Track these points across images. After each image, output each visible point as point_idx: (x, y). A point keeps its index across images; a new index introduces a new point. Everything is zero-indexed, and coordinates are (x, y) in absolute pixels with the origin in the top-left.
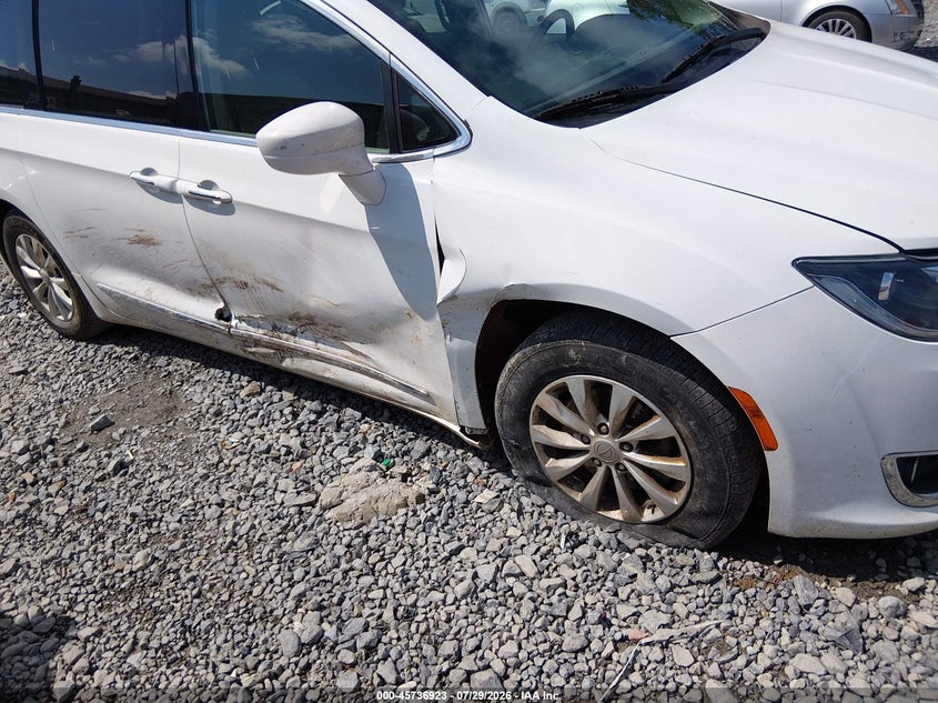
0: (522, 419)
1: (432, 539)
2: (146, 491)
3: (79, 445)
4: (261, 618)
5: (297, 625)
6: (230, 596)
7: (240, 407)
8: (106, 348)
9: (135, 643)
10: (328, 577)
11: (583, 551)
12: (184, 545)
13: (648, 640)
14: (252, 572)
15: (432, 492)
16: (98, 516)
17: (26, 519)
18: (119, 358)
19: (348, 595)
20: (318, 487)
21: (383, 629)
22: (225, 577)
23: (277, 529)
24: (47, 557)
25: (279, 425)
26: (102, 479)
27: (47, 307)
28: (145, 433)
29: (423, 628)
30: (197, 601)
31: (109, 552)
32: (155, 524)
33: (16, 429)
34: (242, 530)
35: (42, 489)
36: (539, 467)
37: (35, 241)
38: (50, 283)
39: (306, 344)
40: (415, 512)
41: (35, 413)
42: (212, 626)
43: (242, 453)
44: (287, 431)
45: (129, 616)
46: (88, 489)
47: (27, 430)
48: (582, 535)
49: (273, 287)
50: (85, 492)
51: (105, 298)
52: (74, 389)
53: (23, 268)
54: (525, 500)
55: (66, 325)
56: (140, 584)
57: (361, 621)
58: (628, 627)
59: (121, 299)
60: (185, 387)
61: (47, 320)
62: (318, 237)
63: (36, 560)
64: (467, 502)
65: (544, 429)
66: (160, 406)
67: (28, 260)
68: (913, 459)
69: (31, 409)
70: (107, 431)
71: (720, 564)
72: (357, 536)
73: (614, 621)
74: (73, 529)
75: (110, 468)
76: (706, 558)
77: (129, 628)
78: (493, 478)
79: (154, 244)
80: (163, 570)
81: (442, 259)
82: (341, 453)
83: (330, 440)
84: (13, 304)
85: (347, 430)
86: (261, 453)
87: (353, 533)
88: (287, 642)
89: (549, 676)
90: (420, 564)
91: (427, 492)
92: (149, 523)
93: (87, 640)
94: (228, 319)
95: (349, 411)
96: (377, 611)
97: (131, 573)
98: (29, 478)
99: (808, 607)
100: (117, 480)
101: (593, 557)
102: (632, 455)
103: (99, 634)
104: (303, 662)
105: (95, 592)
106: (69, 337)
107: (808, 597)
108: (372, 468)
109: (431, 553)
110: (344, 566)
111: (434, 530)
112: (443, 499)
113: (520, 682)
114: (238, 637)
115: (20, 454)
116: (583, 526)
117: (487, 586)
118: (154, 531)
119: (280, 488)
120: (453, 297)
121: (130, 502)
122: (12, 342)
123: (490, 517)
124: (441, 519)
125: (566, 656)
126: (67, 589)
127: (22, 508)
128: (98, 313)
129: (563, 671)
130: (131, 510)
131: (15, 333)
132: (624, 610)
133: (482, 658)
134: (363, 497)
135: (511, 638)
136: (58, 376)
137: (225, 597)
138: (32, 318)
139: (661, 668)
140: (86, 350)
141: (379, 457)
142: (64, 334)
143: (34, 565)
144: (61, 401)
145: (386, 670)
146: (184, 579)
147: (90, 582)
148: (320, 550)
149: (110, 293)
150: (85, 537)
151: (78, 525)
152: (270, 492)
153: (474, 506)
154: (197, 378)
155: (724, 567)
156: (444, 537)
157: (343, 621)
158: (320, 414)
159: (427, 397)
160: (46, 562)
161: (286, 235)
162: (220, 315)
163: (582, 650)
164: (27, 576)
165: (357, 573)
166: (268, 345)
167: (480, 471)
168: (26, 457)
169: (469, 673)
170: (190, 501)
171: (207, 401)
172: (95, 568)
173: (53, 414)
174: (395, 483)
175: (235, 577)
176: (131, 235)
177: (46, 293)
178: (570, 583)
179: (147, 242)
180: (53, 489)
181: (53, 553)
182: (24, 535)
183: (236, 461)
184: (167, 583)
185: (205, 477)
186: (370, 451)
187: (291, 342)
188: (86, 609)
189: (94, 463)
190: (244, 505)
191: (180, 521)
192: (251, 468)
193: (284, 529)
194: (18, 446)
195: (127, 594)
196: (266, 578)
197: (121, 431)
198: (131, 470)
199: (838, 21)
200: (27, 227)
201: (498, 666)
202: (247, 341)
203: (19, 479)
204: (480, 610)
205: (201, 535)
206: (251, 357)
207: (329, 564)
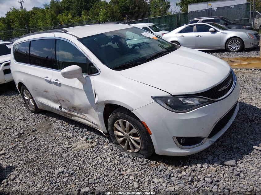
0: (112, 129)
1: (92, 155)
2: (39, 144)
3: (29, 134)
4: (54, 168)
5: (60, 169)
6: (49, 164)
7: (63, 128)
8: (40, 115)
9: (28, 171)
10: (69, 161)
11: (121, 158)
12: (43, 154)
13: (126, 174)
14: (55, 159)
15: (95, 146)
16: (28, 148)
17: (14, 148)
18: (42, 117)
19: (71, 164)
20: (73, 144)
21: (76, 171)
22: (49, 160)
23: (62, 152)
24: (16, 155)
25: (69, 131)
26: (32, 141)
27: (29, 106)
28: (42, 132)
29: (84, 171)
30: (42, 164)
31: (28, 154)
32: (39, 150)
33: (17, 131)
34: (55, 152)
35: (19, 143)
36: (117, 140)
37: (27, 91)
38: (30, 100)
39: (76, 114)
40: (90, 150)
41: (21, 128)
42: (44, 169)
43: (60, 137)
44: (71, 133)
45: (29, 167)
46: (28, 143)
47: (19, 131)
48: (122, 155)
49: (68, 101)
50: (27, 143)
51: (39, 104)
52: (31, 123)
53: (25, 97)
54: (114, 148)
55: (32, 110)
56: (33, 161)
57: (72, 169)
58: (124, 172)
59: (42, 104)
60: (53, 123)
61: (29, 109)
62: (75, 91)
63: (14, 156)
64: (102, 148)
65: (116, 132)
66: (47, 127)
67: (26, 95)
68: (181, 138)
69: (21, 127)
70: (35, 132)
71: (148, 161)
72: (77, 153)
73: (122, 171)
74: (23, 150)
75: (33, 139)
76: (145, 160)
77: (28, 169)
78: (110, 143)
79: (48, 92)
80: (38, 159)
81: (96, 95)
82: (80, 137)
83: (79, 135)
84: (23, 105)
85: (83, 133)
86: (64, 137)
87: (76, 153)
88: (57, 172)
89: (105, 180)
90: (88, 159)
91: (94, 146)
92: (38, 150)
93: (20, 170)
94: (61, 108)
95: (85, 129)
96: (76, 168)
97: (31, 159)
98: (17, 140)
99: (162, 170)
100: (34, 141)
101: (123, 159)
102: (131, 137)
103: (22, 169)
104: (58, 175)
105: (24, 162)
106: (33, 112)
107: (162, 168)
108: (85, 140)
109: (91, 157)
110: (73, 159)
111: (93, 153)
112: (97, 147)
113: (98, 181)
114: (48, 171)
115: (16, 136)
116: (123, 153)
117: (99, 164)
118: (38, 151)
119: (65, 144)
120: (97, 103)
121: (35, 146)
122: (21, 113)
123: (106, 151)
124: (95, 151)
125: (109, 177)
126: (18, 161)
127: (14, 146)
128: (38, 107)
129: (108, 179)
130: (35, 147)
131: (22, 111)
132: (124, 169)
133: (93, 176)
134: (81, 146)
135: (100, 173)
136: (28, 120)
137: (48, 164)
138: (26, 108)
139: (127, 180)
140: (35, 115)
141: (87, 138)
142: (32, 112)
143: (13, 156)
144: (28, 126)
145: (73, 178)
146: (41, 160)
147: (23, 160)
148: (69, 156)
149: (40, 102)
150: (25, 152)
151: (24, 150)
152: (63, 145)
153: (103, 149)
154: (56, 122)
155: (149, 162)
156: (95, 154)
157: (69, 169)
158: (79, 129)
159: (97, 125)
160: (16, 156)
161: (70, 90)
162: (60, 107)
163: (113, 176)
164: (12, 158)
165: (75, 160)
166: (69, 114)
167: (108, 142)
168: (17, 136)
169: (89, 179)
170: (47, 146)
171: (57, 126)
172: (25, 158)
173: (25, 128)
174: (89, 144)
175: (51, 160)
176: (44, 90)
177: (29, 102)
178: (116, 164)
179: (46, 92)
180: (21, 143)
181: (18, 154)
182: (13, 151)
183: (58, 139)
184: (38, 161)
185: (51, 141)
186: (86, 137)
187: (73, 113)
188: (21, 165)
189: (30, 138)
190: (57, 147)
191: (44, 150)
192: (61, 140)
193: (63, 152)
194: (16, 134)
195: (30, 163)
196: (57, 161)
197: (38, 132)
198: (37, 139)
199: (235, 40)
200: (26, 88)
201: (95, 178)
202: (65, 113)
203: (15, 140)
204: (97, 168)
205: (47, 152)
206: (66, 116)
207: (70, 159)
